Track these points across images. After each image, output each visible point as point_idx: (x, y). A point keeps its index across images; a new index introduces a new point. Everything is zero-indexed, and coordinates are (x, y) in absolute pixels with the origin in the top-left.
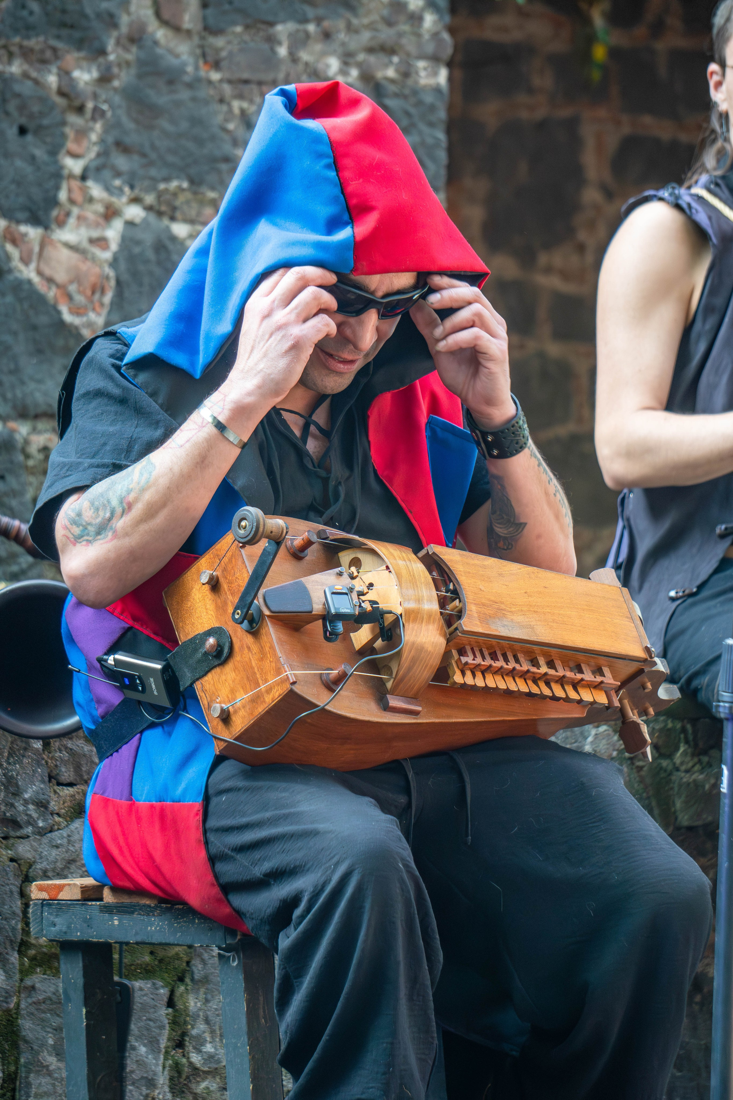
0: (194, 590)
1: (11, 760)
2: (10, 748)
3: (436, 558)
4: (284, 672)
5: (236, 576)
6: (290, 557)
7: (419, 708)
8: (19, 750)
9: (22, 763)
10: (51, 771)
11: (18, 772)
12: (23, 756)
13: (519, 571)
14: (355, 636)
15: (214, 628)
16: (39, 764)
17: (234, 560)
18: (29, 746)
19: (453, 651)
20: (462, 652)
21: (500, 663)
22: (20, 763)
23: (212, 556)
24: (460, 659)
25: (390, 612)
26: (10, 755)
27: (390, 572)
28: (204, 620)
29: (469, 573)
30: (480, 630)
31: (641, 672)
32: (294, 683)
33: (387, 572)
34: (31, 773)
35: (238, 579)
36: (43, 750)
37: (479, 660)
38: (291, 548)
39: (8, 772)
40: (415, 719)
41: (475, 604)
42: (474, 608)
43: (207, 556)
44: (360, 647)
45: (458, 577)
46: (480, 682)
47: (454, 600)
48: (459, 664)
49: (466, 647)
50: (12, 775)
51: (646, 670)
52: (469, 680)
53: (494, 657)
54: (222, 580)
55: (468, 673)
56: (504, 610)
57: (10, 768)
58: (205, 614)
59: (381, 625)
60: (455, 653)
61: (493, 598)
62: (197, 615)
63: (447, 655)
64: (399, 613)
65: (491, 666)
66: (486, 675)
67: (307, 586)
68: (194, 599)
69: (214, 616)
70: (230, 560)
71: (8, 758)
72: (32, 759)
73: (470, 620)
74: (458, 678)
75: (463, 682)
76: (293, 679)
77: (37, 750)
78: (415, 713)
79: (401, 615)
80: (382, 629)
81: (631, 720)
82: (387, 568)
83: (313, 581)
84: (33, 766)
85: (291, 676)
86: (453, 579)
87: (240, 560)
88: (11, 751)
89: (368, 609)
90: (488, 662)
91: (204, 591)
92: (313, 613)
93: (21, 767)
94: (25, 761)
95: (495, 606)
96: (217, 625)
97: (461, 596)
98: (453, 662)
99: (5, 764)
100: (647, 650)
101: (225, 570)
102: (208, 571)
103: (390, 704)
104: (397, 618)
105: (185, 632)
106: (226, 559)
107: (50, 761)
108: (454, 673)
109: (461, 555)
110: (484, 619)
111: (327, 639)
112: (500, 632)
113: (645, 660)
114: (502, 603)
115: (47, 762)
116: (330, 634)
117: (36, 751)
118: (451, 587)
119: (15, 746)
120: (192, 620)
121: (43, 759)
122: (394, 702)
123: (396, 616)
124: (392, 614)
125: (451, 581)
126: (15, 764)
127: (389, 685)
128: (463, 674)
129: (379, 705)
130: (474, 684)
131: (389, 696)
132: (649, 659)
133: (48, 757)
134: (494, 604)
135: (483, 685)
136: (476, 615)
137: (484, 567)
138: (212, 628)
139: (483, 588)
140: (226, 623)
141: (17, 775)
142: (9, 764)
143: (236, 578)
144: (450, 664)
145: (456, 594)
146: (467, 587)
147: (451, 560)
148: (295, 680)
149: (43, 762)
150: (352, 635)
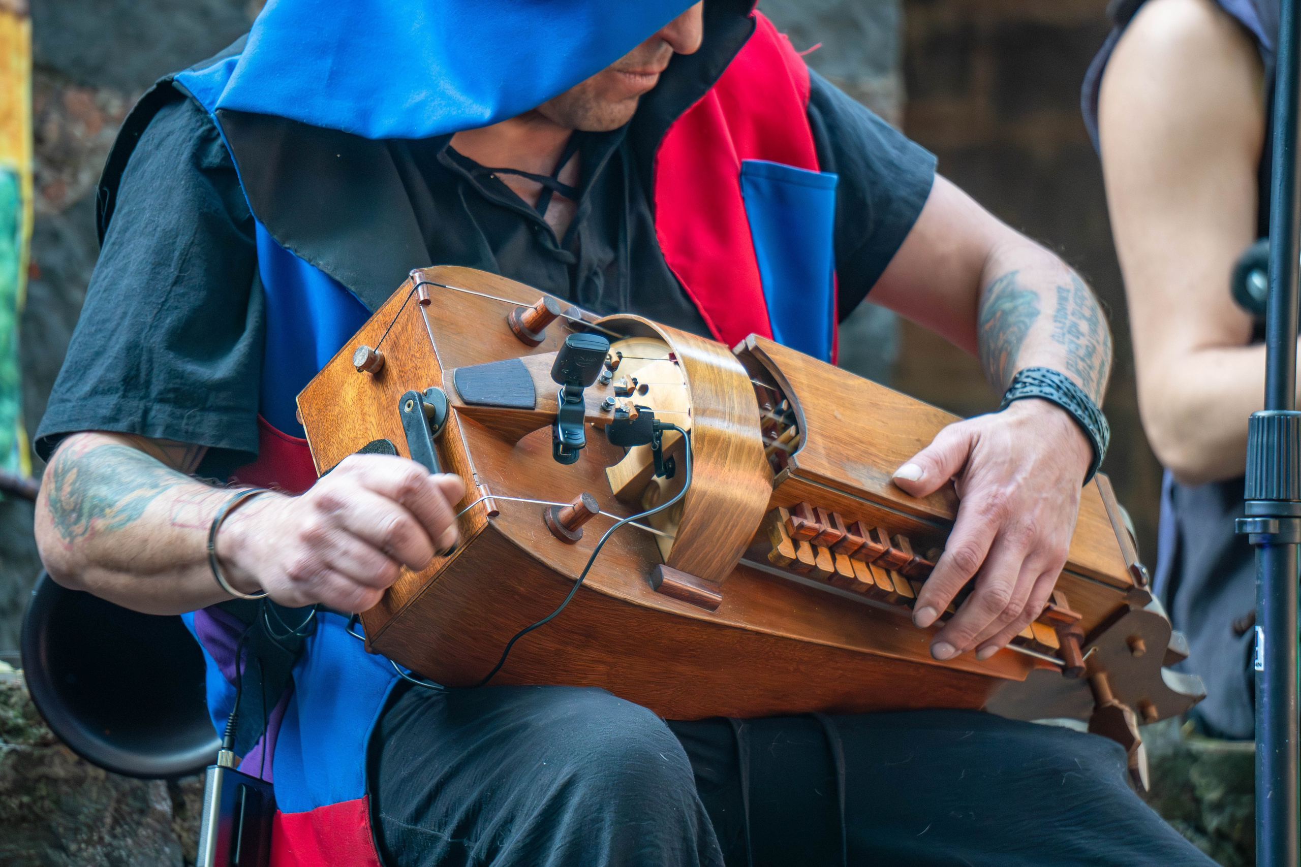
0: (346, 385)
1: (118, 830)
2: (116, 810)
3: (759, 356)
4: (479, 496)
5: (412, 352)
6: (513, 339)
7: (718, 598)
8: (130, 814)
9: (136, 835)
10: (188, 852)
11: (130, 851)
12: (139, 824)
13: (909, 407)
14: (613, 471)
15: (374, 442)
16: (166, 839)
17: (410, 327)
18: (149, 807)
19: (780, 508)
20: (796, 510)
21: (865, 539)
22: (134, 834)
23: (376, 326)
24: (790, 520)
25: (672, 427)
26: (116, 822)
27: (676, 363)
28: (359, 433)
29: (817, 389)
30: (829, 474)
31: (1121, 611)
32: (494, 514)
33: (671, 363)
34: (153, 854)
35: (415, 357)
36: (174, 817)
37: (825, 526)
38: (515, 324)
39: (113, 851)
40: (711, 615)
41: (822, 435)
42: (819, 440)
43: (369, 328)
44: (620, 487)
45: (795, 390)
46: (825, 564)
47: (786, 427)
48: (790, 529)
49: (804, 504)
50: (121, 856)
51: (1133, 607)
52: (805, 555)
53: (853, 528)
54: (390, 362)
55: (805, 547)
56: (876, 456)
57: (115, 843)
58: (360, 422)
59: (654, 447)
60: (784, 513)
61: (857, 435)
62: (348, 426)
63: (771, 515)
64: (686, 429)
65: (845, 538)
66: (838, 557)
67: (530, 369)
68: (344, 401)
69: (374, 424)
70: (405, 329)
71: (113, 828)
72: (155, 831)
73: (811, 456)
74: (785, 548)
75: (794, 557)
76: (492, 507)
77: (163, 814)
78: (711, 606)
79: (689, 432)
80: (657, 453)
81: (1109, 704)
82: (672, 356)
83: (540, 363)
84: (155, 842)
85: (490, 503)
86: (787, 393)
87: (420, 325)
88: (116, 815)
89: (631, 414)
90: (840, 532)
91: (362, 385)
92: (537, 410)
93: (137, 844)
94: (142, 832)
95: (862, 447)
96: (378, 437)
97: (799, 421)
98: (780, 526)
99: (107, 839)
100: (1134, 571)
101: (395, 346)
102: (366, 347)
103: (664, 580)
104: (683, 437)
105: (328, 456)
106: (397, 328)
107: (184, 835)
108: (780, 541)
109: (804, 360)
110: (839, 460)
111: (558, 457)
112: (863, 485)
113: (1129, 588)
114: (872, 445)
115: (180, 837)
116: (565, 451)
117: (161, 818)
118: (784, 405)
119: (124, 807)
120: (341, 436)
121: (173, 830)
122: (671, 577)
123: (681, 435)
124: (675, 431)
125: (784, 397)
126: (125, 837)
127: (667, 547)
128: (796, 545)
129: (646, 580)
130: (814, 564)
131: (664, 569)
132: (1136, 585)
133: (182, 828)
134: (858, 443)
135: (831, 570)
136: (823, 451)
137: (846, 387)
138: (370, 443)
139: (839, 416)
140: (393, 432)
141: (129, 856)
142: (114, 837)
143: (412, 355)
144: (774, 528)
145: (791, 418)
146: (811, 409)
147: (786, 365)
148: (495, 509)
149: (174, 836)
150: (608, 470)
